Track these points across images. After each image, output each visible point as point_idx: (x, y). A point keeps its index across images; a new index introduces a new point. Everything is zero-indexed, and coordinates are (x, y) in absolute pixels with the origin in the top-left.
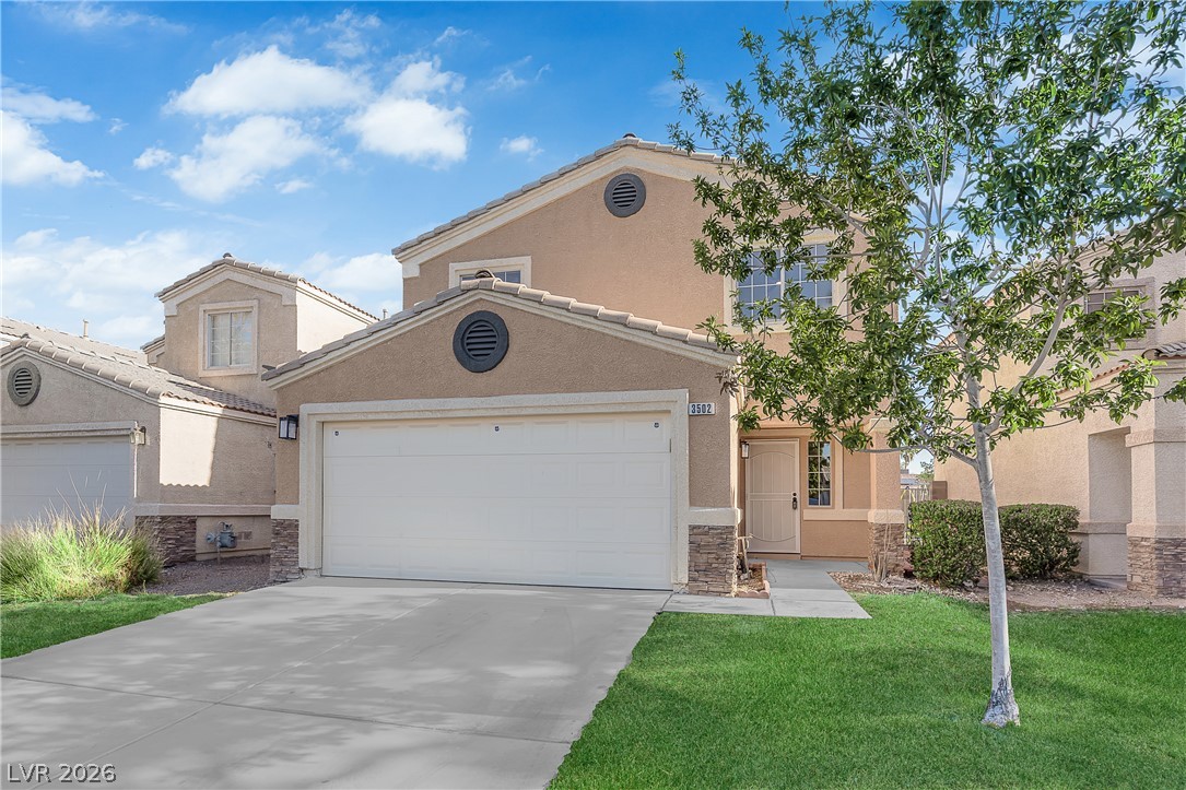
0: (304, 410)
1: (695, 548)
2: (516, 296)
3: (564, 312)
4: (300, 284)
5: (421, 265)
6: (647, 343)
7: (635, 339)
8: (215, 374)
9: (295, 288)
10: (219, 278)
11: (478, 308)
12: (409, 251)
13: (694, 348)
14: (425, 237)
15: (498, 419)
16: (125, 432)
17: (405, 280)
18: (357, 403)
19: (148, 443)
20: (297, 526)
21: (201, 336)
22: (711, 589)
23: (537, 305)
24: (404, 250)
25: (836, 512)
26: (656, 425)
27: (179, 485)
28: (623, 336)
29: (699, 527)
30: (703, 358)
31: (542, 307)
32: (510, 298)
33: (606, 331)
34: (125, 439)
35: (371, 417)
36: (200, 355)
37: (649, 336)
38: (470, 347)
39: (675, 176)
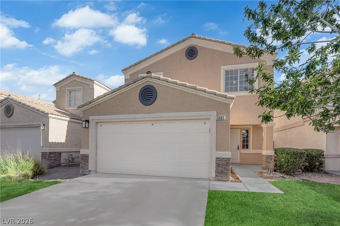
0: (91, 118)
1: (218, 165)
2: (159, 79)
3: (175, 85)
4: (95, 81)
5: (130, 75)
6: (203, 95)
7: (199, 94)
8: (70, 109)
9: (94, 83)
10: (72, 80)
11: (147, 84)
12: (126, 70)
13: (219, 97)
14: (131, 66)
15: (153, 121)
16: (39, 126)
17: (125, 80)
18: (108, 116)
19: (46, 129)
20: (88, 156)
21: (66, 97)
22: (223, 179)
23: (166, 83)
25: (251, 150)
26: (205, 123)
27: (55, 142)
28: (195, 93)
29: (219, 158)
30: (221, 100)
31: (168, 83)
33: (189, 91)
34: (38, 128)
35: (112, 120)
36: (66, 103)
37: (203, 93)
38: (144, 97)
39: (207, 47)
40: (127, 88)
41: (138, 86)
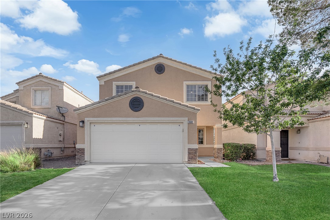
0: (86, 120)
1: (189, 153)
2: (146, 93)
3: (158, 98)
4: (65, 83)
5: (104, 82)
6: (178, 107)
7: (175, 106)
8: (37, 107)
9: (63, 85)
10: (38, 80)
11: (136, 96)
12: (101, 78)
13: (189, 108)
14: (106, 74)
15: (140, 123)
16: (20, 124)
17: (100, 85)
18: (102, 118)
19: (29, 127)
20: (84, 150)
21: (32, 96)
22: (193, 162)
23: (151, 96)
24: (100, 77)
25: (205, 145)
26: (179, 126)
28: (172, 105)
29: (190, 149)
30: (191, 111)
31: (153, 97)
32: (145, 94)
33: (168, 103)
37: (179, 105)
38: (133, 105)
39: (172, 66)
40: (119, 98)
41: (128, 96)
